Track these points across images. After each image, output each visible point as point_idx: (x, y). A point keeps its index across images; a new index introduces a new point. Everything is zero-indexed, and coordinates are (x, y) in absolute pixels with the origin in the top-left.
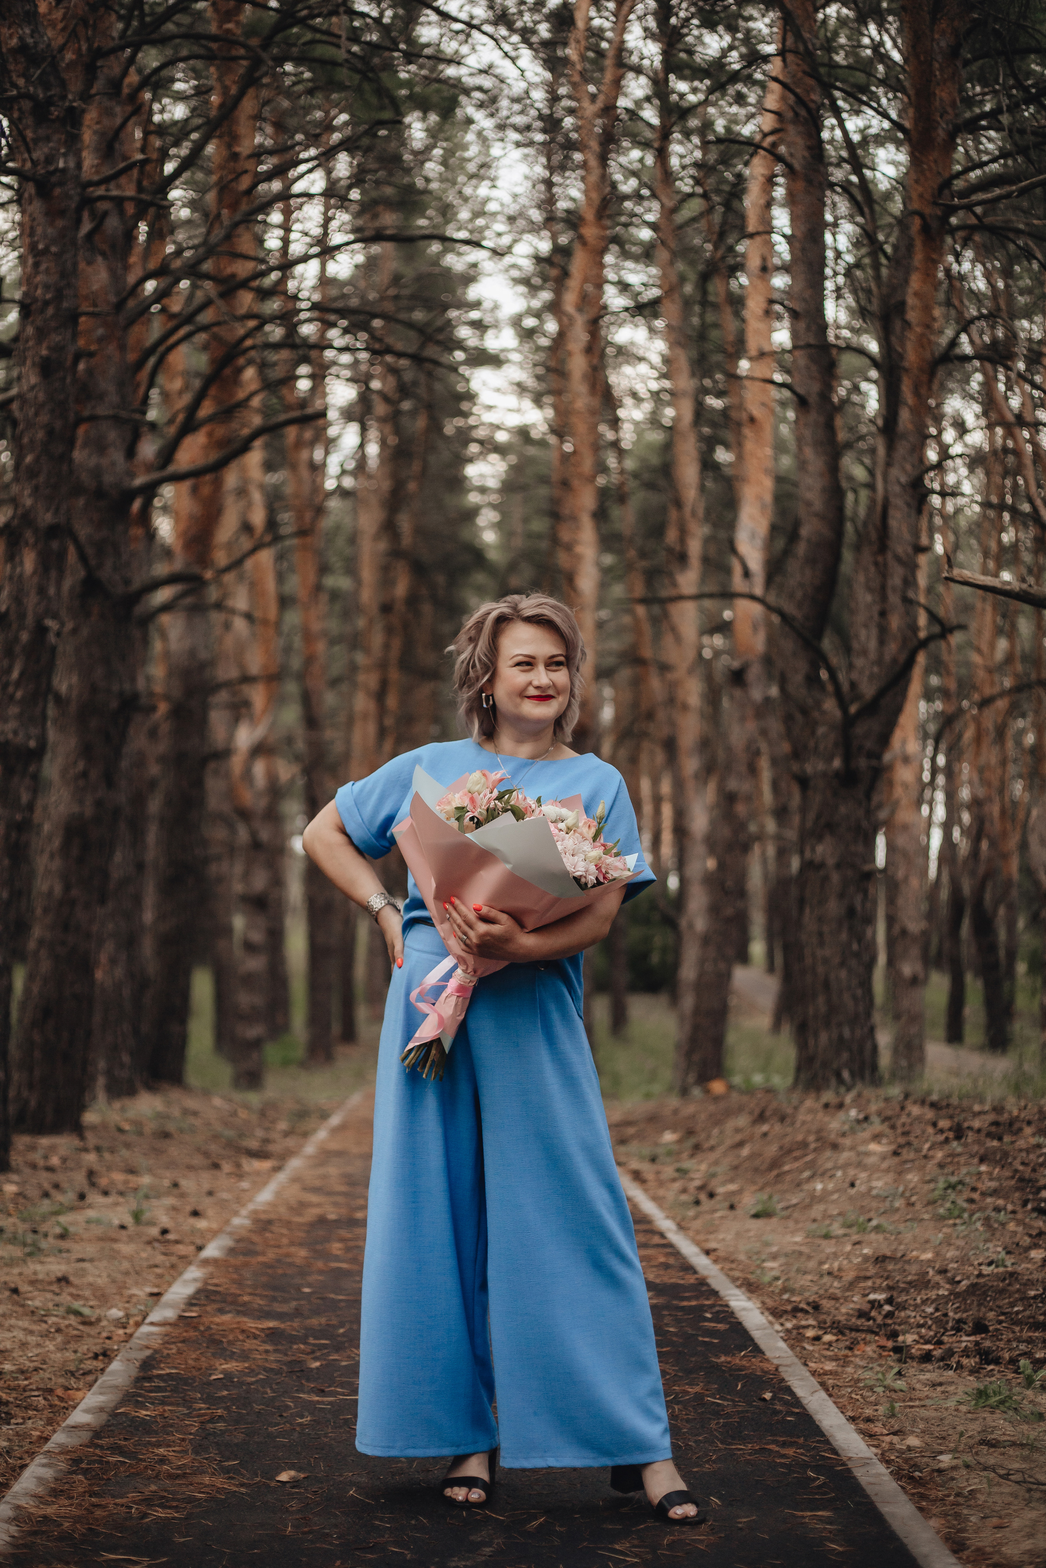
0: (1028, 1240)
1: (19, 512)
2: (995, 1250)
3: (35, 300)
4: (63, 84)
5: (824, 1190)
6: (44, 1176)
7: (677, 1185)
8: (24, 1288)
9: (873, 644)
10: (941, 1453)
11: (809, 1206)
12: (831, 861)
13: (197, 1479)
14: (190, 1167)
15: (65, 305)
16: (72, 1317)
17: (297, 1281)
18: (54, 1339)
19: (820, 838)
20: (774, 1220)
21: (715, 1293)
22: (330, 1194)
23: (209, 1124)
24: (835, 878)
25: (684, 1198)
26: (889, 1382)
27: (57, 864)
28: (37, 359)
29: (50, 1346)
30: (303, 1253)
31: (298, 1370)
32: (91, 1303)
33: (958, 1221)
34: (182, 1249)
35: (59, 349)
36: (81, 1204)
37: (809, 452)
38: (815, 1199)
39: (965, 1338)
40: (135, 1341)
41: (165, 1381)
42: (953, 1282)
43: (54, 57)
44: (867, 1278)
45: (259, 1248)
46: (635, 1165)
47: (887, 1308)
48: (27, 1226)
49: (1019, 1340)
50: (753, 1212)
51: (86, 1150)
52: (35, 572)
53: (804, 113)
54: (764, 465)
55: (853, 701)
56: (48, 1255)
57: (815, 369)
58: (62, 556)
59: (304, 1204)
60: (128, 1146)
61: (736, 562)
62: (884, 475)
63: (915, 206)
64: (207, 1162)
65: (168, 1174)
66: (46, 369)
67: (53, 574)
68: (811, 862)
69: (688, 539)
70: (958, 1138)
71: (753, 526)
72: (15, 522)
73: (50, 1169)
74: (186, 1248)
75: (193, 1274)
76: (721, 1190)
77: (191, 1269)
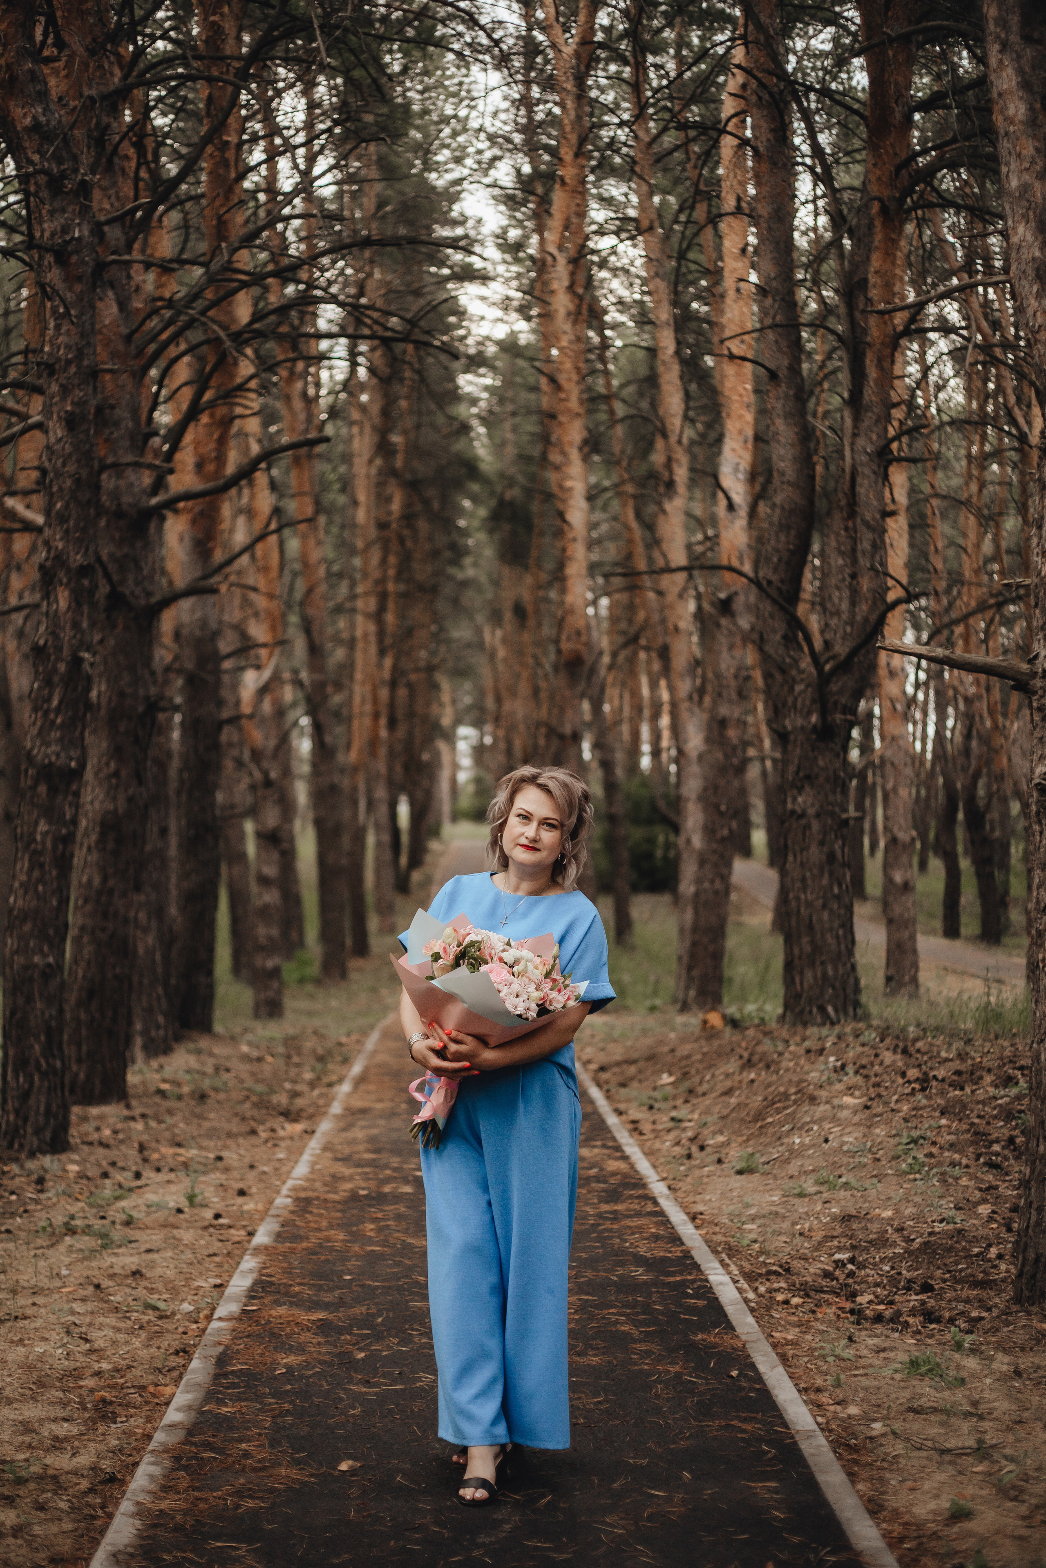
0: (978, 1194)
1: (53, 554)
2: (947, 1206)
3: (59, 359)
4: (75, 159)
5: (802, 1144)
6: (101, 1151)
7: (672, 1136)
8: (106, 1283)
9: (845, 605)
10: (875, 1420)
11: (787, 1161)
12: (811, 811)
13: (275, 1471)
14: (230, 1135)
15: (86, 363)
16: (150, 1312)
17: (339, 1267)
18: (138, 1336)
19: (800, 790)
20: (756, 1177)
21: (697, 1267)
22: (359, 1164)
23: (241, 1081)
24: (815, 826)
25: (677, 1149)
26: (838, 1351)
27: (94, 857)
28: (63, 414)
29: (137, 1343)
30: (341, 1236)
31: (345, 1361)
32: (165, 1296)
33: (918, 1176)
34: (234, 1235)
35: (81, 403)
36: (139, 1183)
38: (794, 1153)
39: (914, 1297)
40: (208, 1337)
41: (238, 1377)
42: (909, 1240)
43: (65, 135)
44: (834, 1238)
45: (302, 1232)
46: (635, 1113)
47: (850, 1266)
48: (95, 1212)
49: (958, 1299)
50: (738, 1167)
51: (132, 1118)
52: (69, 608)
53: (766, 97)
54: (746, 400)
55: (827, 661)
56: (120, 1246)
57: (784, 344)
58: (94, 588)
59: (336, 1178)
60: (170, 1112)
61: (720, 495)
62: (852, 444)
63: (874, 190)
64: (244, 1128)
65: (212, 1144)
66: (71, 422)
67: (85, 609)
68: (793, 812)
69: (675, 467)
70: (923, 1089)
71: (737, 460)
72: (48, 564)
73: (103, 1144)
74: (238, 1234)
75: (249, 1263)
76: (711, 1142)
77: (246, 1258)
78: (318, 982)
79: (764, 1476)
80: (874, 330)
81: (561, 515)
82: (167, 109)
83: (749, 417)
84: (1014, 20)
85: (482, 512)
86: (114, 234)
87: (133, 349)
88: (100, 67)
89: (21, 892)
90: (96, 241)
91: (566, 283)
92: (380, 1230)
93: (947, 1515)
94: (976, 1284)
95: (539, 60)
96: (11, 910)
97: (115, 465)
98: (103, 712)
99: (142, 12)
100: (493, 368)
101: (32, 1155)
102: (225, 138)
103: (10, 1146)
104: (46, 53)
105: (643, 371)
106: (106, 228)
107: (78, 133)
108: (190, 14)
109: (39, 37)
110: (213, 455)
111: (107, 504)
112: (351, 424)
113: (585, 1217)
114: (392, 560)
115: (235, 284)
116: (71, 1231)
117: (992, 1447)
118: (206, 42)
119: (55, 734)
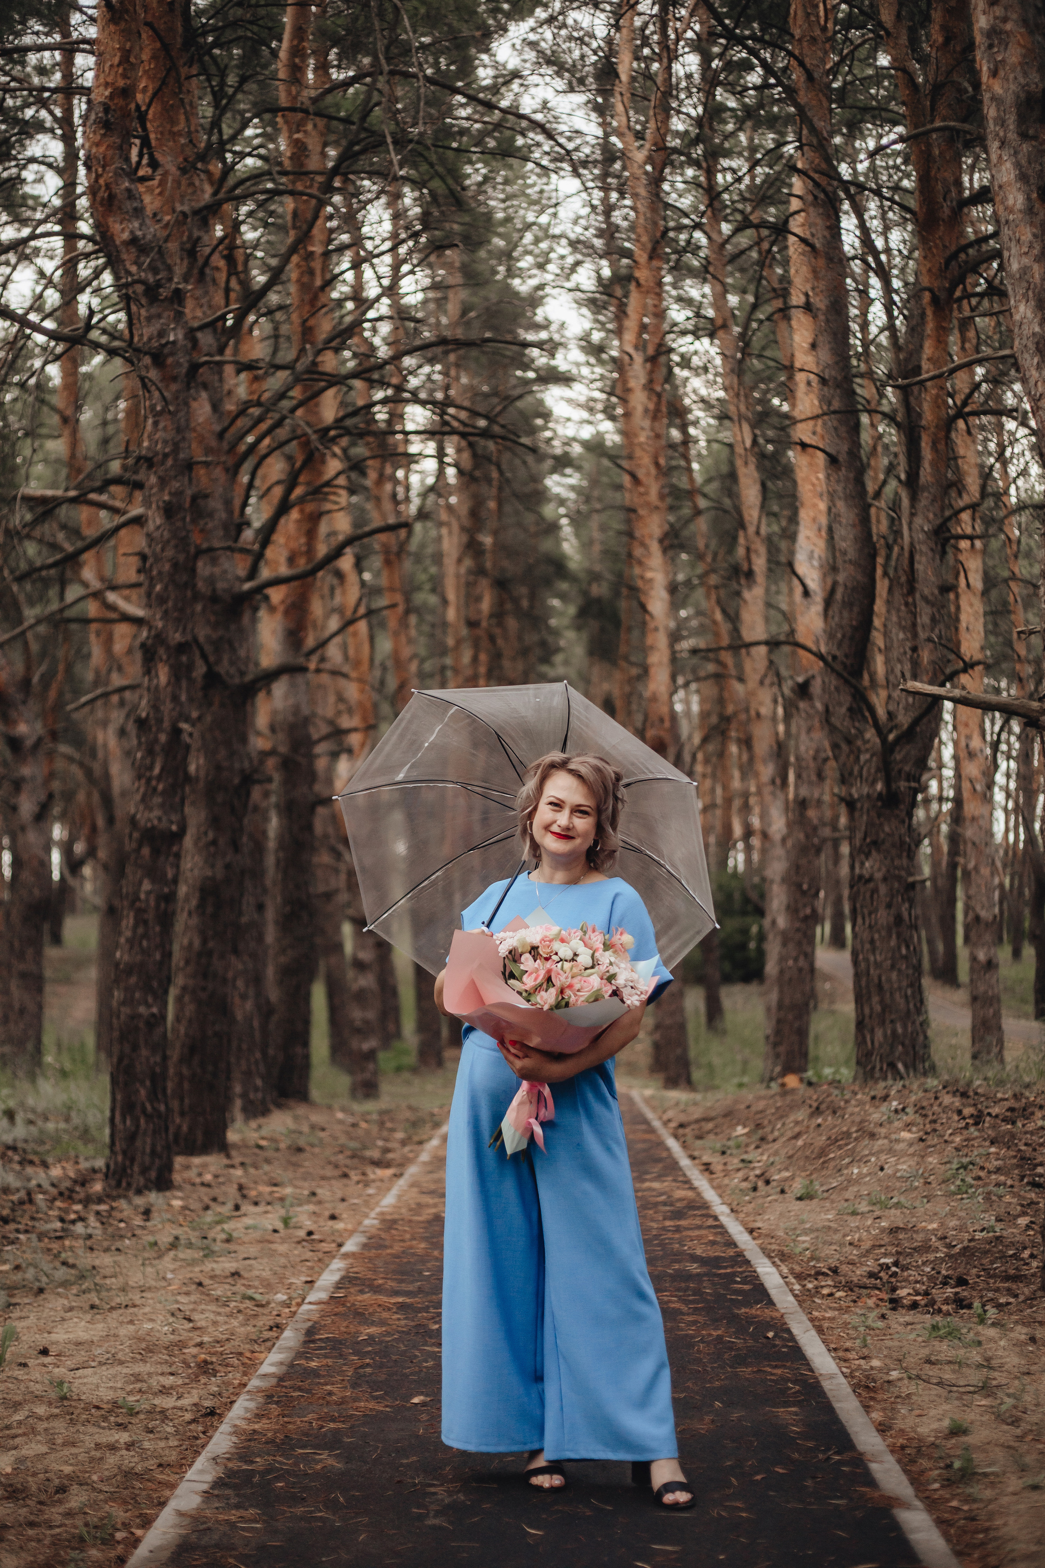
0: (1019, 1209)
1: (153, 633)
2: (989, 1219)
3: (156, 454)
4: (169, 269)
5: (859, 1173)
6: (204, 1190)
7: (740, 1174)
8: (206, 1282)
10: (894, 1370)
11: (846, 1189)
12: (878, 876)
13: (356, 1404)
14: (323, 1178)
15: (182, 456)
16: (248, 1301)
17: (419, 1267)
18: (237, 1318)
19: (868, 855)
20: (815, 1201)
21: (748, 1262)
23: (336, 1138)
24: (883, 889)
25: (745, 1185)
26: (870, 1322)
27: (195, 921)
28: (161, 504)
29: (235, 1323)
30: (423, 1245)
32: (261, 1291)
33: (964, 1196)
34: (325, 1246)
35: (178, 494)
36: (238, 1213)
37: (841, 505)
38: (850, 1181)
39: (948, 1290)
40: (298, 1317)
41: (325, 1342)
42: (950, 1246)
43: (160, 247)
44: (881, 1246)
45: (387, 1243)
46: (708, 1158)
47: (894, 1269)
48: (197, 1234)
49: (990, 1290)
50: (798, 1195)
51: (233, 1166)
52: (169, 683)
53: (822, 196)
54: (819, 489)
55: (890, 731)
56: (220, 1256)
57: (843, 430)
58: (190, 667)
60: (268, 1161)
61: (796, 582)
62: (910, 524)
63: (925, 281)
64: (337, 1173)
65: (306, 1184)
66: (169, 511)
67: (184, 684)
68: (861, 877)
69: (753, 557)
70: (976, 1124)
71: (812, 547)
72: (150, 642)
73: (205, 1185)
74: (328, 1246)
75: (338, 1265)
76: (776, 1177)
77: (335, 1261)
78: (414, 1070)
79: (787, 1404)
80: (928, 415)
81: (643, 608)
82: (258, 223)
83: (822, 506)
84: (1011, 120)
85: (572, 610)
86: (206, 339)
87: (225, 445)
88: (191, 184)
89: (127, 947)
90: (189, 345)
91: (643, 380)
93: (947, 1432)
94: (1007, 1278)
95: (617, 166)
96: (117, 965)
97: (210, 550)
98: (201, 784)
99: (231, 132)
100: (578, 468)
101: (139, 1192)
102: (311, 249)
103: (119, 1185)
104: (141, 173)
105: (725, 469)
106: (199, 335)
107: (172, 246)
108: (277, 131)
109: (134, 158)
110: (304, 549)
111: (203, 590)
112: (440, 524)
113: (650, 1229)
114: (483, 657)
115: (323, 384)
116: (176, 1247)
117: (997, 1386)
118: (291, 158)
119: (157, 800)
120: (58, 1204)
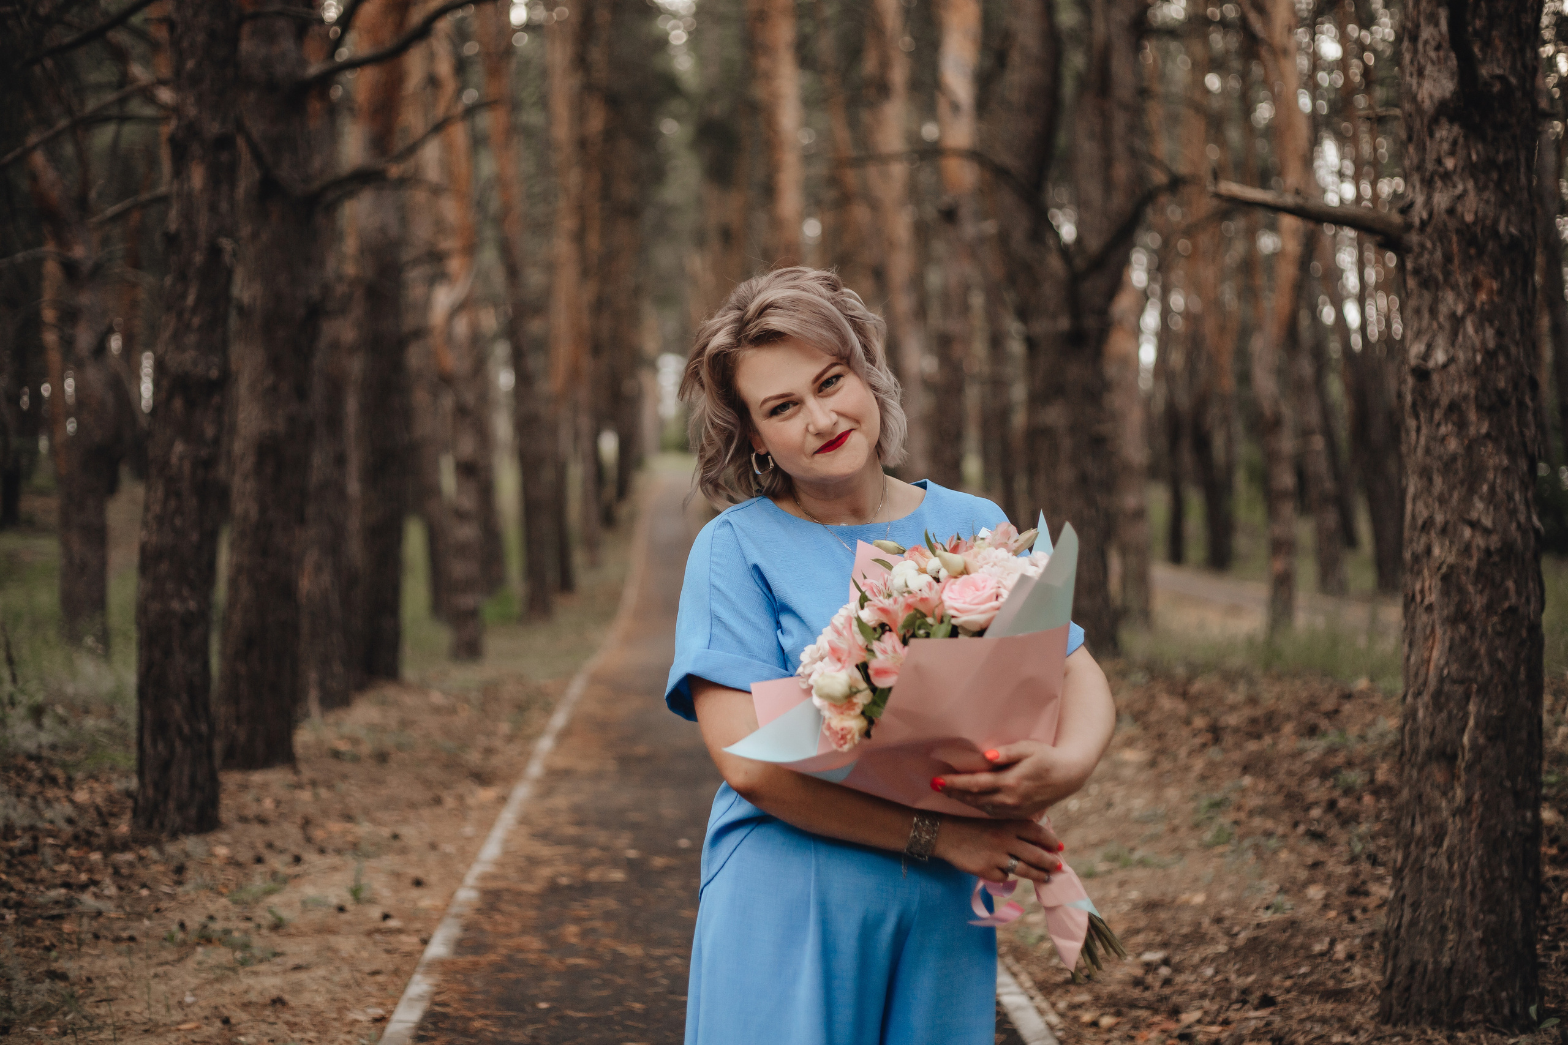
0: (1303, 873)
1: (184, 123)
2: (1271, 889)
6: (257, 830)
12: (1061, 427)
14: (411, 805)
17: (532, 990)
22: (560, 841)
24: (1066, 444)
27: (250, 486)
30: (536, 944)
33: (1226, 849)
34: (404, 944)
36: (297, 869)
39: (1252, 1014)
42: (1230, 934)
44: (1138, 932)
45: (488, 940)
47: (1164, 971)
48: (239, 910)
49: (1311, 1018)
51: (299, 786)
52: (205, 188)
56: (261, 961)
59: (533, 862)
60: (344, 777)
64: (427, 796)
65: (388, 817)
67: (224, 191)
68: (1040, 428)
69: (891, 70)
70: (1215, 742)
71: (962, 53)
73: (262, 821)
74: (409, 941)
75: (420, 986)
77: (417, 977)
78: (519, 622)
81: (771, 126)
92: (584, 934)
94: (1329, 995)
101: (174, 836)
103: (149, 826)
116: (206, 939)
119: (191, 339)
120: (72, 852)
